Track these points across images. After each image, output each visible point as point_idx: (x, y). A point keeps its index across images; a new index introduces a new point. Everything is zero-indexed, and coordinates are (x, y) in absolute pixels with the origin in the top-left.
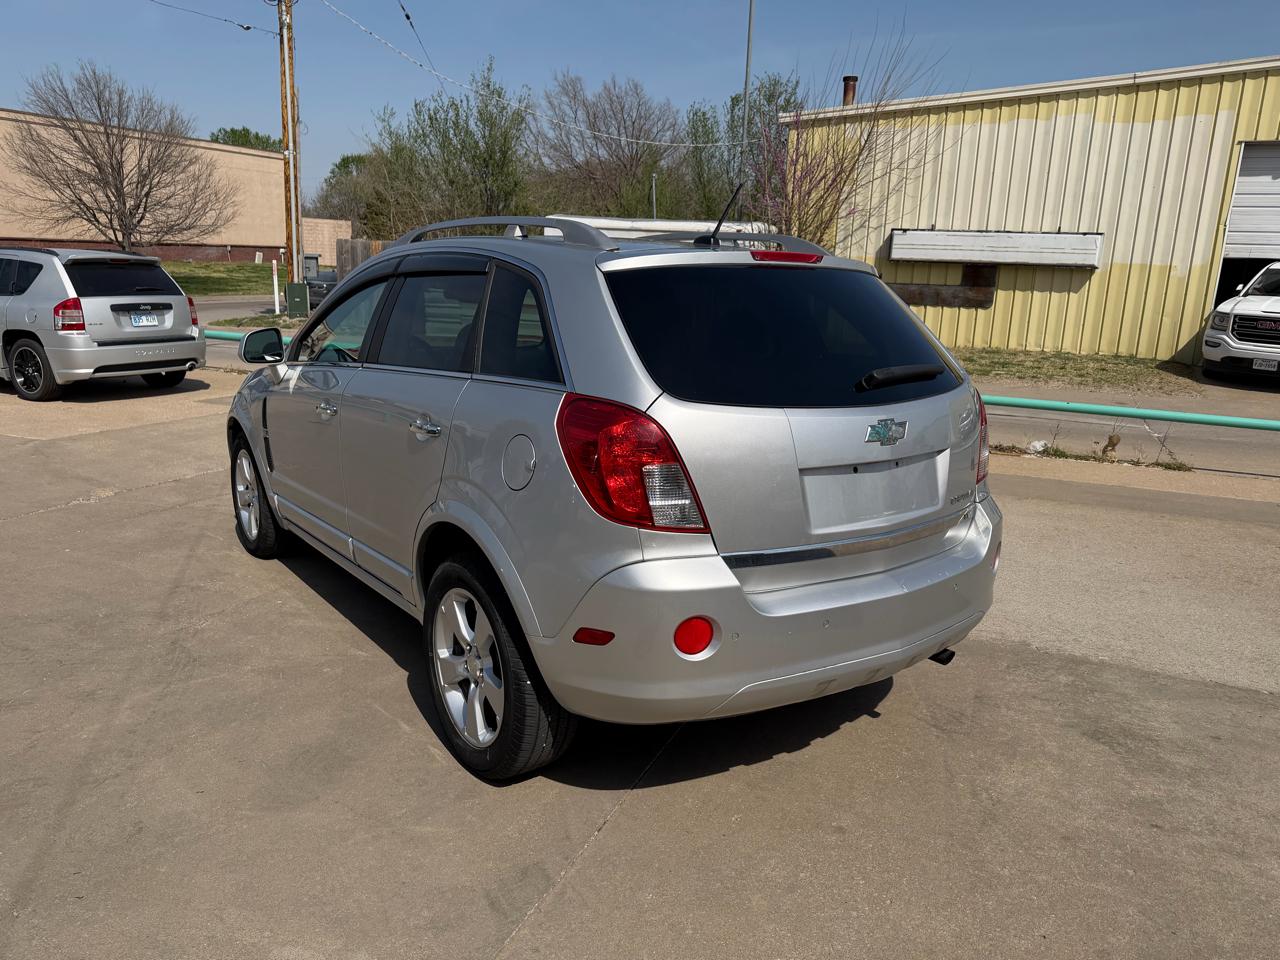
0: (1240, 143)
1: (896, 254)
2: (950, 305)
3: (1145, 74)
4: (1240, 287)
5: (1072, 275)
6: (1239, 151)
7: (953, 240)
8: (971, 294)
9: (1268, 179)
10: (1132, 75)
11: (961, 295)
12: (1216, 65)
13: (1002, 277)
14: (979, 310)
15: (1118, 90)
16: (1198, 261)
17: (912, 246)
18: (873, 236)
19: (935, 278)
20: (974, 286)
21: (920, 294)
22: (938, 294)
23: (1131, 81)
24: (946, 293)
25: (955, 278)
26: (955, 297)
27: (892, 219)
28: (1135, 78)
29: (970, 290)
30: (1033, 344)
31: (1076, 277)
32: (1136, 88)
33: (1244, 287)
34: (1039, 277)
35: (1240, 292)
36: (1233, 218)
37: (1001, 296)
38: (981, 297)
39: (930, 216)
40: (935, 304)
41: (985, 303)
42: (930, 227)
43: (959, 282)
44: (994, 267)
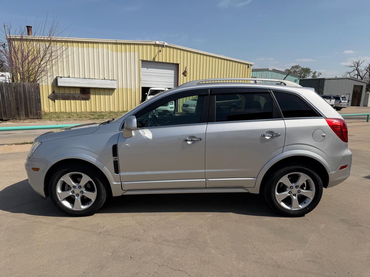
0: (140, 60)
1: (59, 84)
2: (78, 100)
3: (118, 40)
4: (146, 94)
5: (110, 91)
6: (140, 62)
7: (77, 81)
8: (84, 96)
9: (146, 69)
10: (116, 40)
11: (81, 96)
12: (133, 41)
13: (92, 91)
14: (87, 101)
15: (113, 43)
16: (137, 88)
17: (64, 82)
18: (49, 78)
19: (72, 92)
20: (84, 94)
21: (68, 96)
22: (74, 97)
23: (115, 42)
24: (76, 96)
25: (78, 92)
26: (79, 97)
27: (55, 73)
28: (116, 41)
29: (83, 95)
30: (103, 110)
31: (111, 91)
32: (116, 44)
33: (147, 94)
34: (102, 91)
35: (147, 95)
36: (142, 78)
37: (92, 97)
38: (87, 97)
39: (67, 73)
40: (73, 99)
41: (88, 99)
42: (68, 77)
43: (79, 93)
44: (89, 89)
